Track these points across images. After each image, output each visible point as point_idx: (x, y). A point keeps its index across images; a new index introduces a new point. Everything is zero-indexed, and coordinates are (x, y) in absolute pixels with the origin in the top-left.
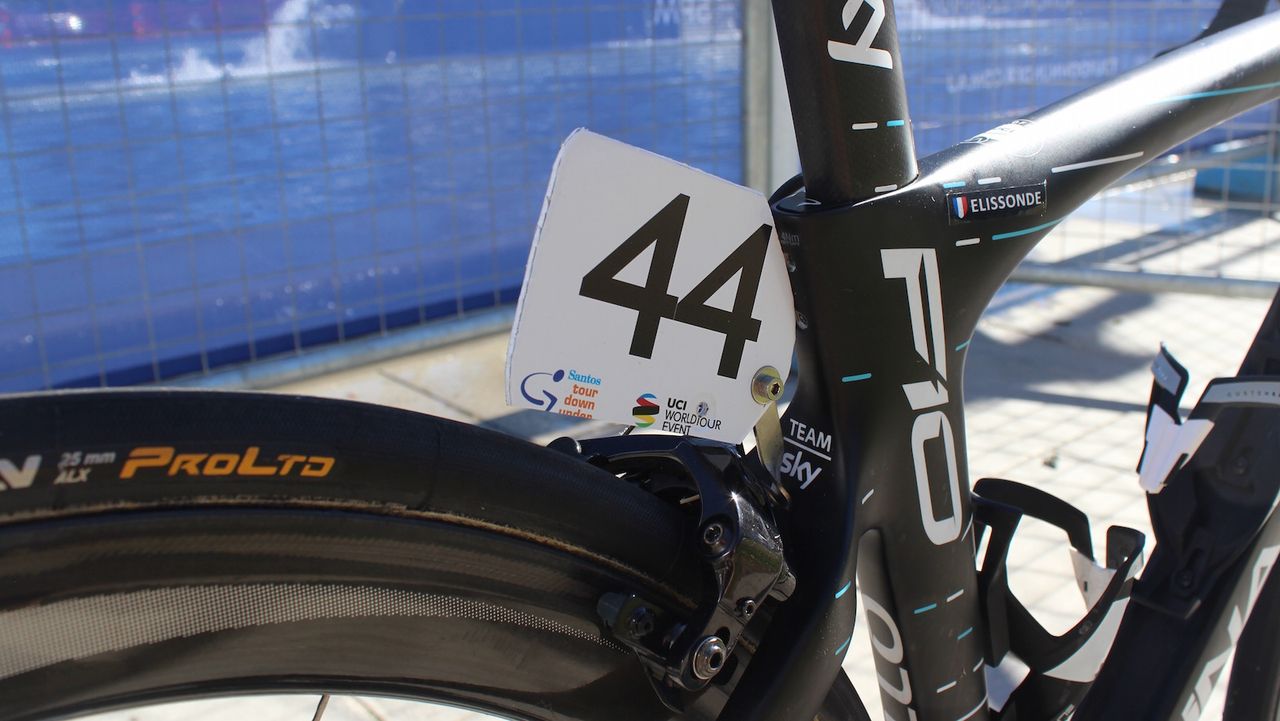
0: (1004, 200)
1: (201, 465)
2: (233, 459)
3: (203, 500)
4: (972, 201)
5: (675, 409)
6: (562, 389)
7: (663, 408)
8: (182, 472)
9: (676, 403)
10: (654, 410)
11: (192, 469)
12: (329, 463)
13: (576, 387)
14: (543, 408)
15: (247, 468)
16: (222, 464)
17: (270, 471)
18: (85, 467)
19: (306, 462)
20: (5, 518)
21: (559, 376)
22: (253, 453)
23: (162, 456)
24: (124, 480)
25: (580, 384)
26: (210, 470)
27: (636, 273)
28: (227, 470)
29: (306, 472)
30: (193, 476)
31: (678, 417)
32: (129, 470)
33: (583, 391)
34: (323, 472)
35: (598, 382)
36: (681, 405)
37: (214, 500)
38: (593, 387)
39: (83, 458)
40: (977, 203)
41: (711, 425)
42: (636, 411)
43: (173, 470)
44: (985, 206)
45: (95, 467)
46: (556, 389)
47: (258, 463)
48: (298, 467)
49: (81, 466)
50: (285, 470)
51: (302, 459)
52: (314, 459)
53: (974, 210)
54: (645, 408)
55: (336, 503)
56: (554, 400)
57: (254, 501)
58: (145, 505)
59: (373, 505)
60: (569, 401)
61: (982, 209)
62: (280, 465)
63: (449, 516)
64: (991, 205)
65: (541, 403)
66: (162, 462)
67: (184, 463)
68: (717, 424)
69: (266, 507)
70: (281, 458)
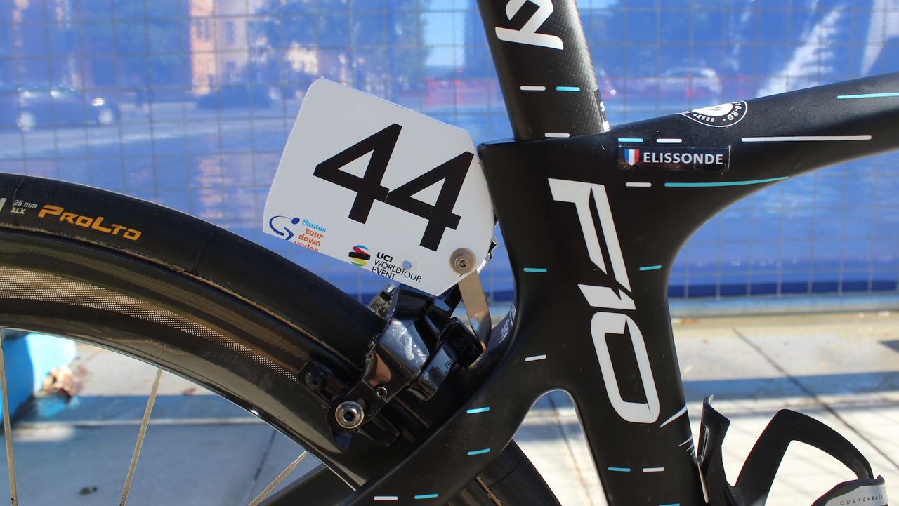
0: (680, 157)
1: (75, 219)
2: (90, 220)
3: (79, 238)
4: (645, 154)
5: (382, 260)
6: (298, 230)
7: (373, 257)
8: (66, 221)
9: (384, 257)
10: (367, 257)
11: (71, 221)
12: (138, 234)
13: (307, 230)
14: (284, 237)
15: (96, 226)
16: (84, 221)
17: (108, 231)
18: (24, 208)
19: (126, 231)
20: (2, 225)
21: (296, 221)
22: (100, 219)
23: (58, 211)
24: (40, 218)
25: (311, 229)
26: (78, 223)
27: (358, 168)
28: (87, 225)
29: (126, 235)
30: (70, 224)
31: (385, 266)
32: (42, 214)
33: (312, 233)
34: (135, 238)
35: (324, 230)
36: (387, 258)
37: (84, 239)
38: (321, 233)
39: (23, 204)
40: (651, 156)
41: (413, 277)
42: (351, 255)
43: (62, 219)
44: (657, 158)
45: (27, 208)
46: (292, 227)
47: (101, 225)
48: (122, 232)
49: (21, 207)
50: (115, 232)
51: (125, 229)
52: (130, 230)
53: (645, 161)
54: (358, 254)
55: (146, 258)
56: (291, 235)
57: (104, 245)
58: (53, 233)
59: (166, 264)
60: (301, 237)
61: (654, 161)
62: (113, 229)
63: (211, 283)
64: (664, 159)
65: (283, 234)
66: (57, 213)
67: (67, 216)
68: (418, 278)
69: (110, 250)
70: (114, 225)
